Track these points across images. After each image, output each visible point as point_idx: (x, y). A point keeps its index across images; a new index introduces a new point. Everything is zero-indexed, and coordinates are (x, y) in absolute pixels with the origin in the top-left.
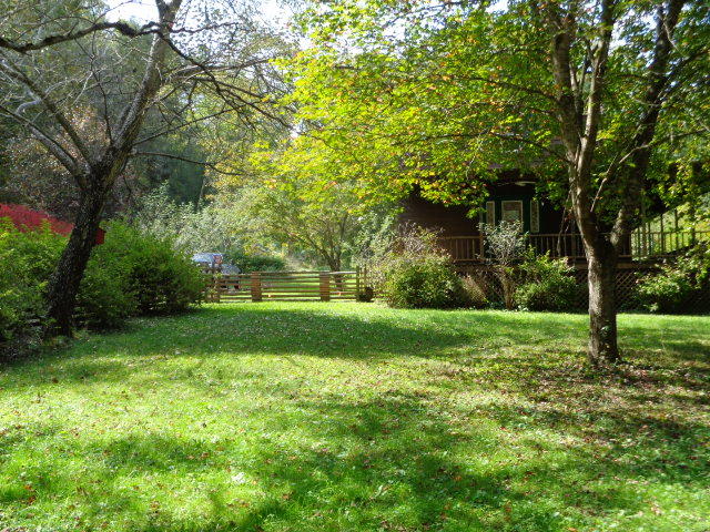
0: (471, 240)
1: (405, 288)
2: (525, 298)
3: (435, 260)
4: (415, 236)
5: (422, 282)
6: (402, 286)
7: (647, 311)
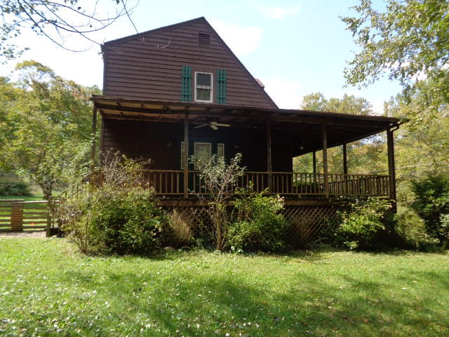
0: (175, 174)
1: (102, 228)
2: (238, 238)
3: (139, 194)
4: (118, 167)
5: (124, 221)
6: (99, 224)
7: (347, 249)
